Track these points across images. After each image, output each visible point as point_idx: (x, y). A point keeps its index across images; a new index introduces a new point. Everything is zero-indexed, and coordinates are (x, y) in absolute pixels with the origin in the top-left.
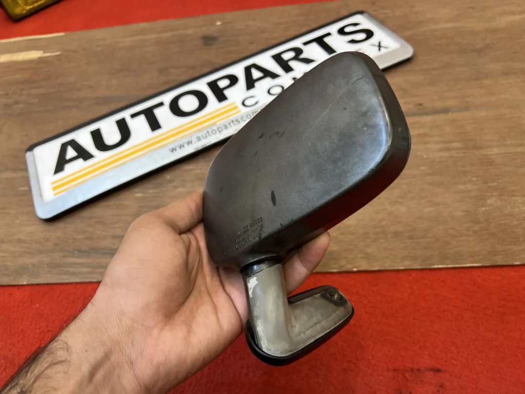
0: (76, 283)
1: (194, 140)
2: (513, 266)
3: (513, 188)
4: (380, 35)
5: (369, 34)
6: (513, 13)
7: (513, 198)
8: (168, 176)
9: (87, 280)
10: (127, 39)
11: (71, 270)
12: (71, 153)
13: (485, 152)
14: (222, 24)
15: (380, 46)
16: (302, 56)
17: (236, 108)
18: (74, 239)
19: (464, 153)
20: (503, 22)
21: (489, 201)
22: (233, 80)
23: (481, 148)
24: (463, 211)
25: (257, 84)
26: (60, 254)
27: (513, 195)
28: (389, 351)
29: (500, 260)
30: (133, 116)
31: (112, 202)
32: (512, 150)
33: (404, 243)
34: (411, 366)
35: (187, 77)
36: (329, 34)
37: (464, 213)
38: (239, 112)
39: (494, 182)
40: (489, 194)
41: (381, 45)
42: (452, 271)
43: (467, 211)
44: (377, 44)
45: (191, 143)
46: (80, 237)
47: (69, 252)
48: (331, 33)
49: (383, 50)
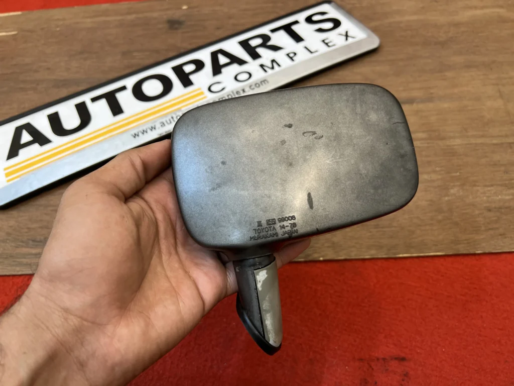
1: (158, 125)
2: (475, 255)
3: (475, 178)
4: (347, 24)
5: (337, 23)
6: (476, 8)
7: (475, 188)
10: (89, 20)
11: (24, 261)
12: (26, 137)
13: (448, 143)
14: (189, 8)
15: (347, 36)
16: (270, 43)
17: (202, 93)
18: (28, 228)
19: (428, 143)
20: (465, 15)
21: (452, 191)
22: (199, 65)
23: (443, 139)
24: (427, 201)
25: (224, 70)
26: (13, 244)
27: (475, 186)
28: (355, 341)
29: (462, 249)
30: (94, 100)
32: (473, 141)
33: (370, 232)
34: (376, 355)
35: (152, 61)
36: (296, 22)
37: (428, 203)
38: (205, 97)
39: (457, 172)
40: (452, 184)
41: (349, 34)
42: (417, 260)
43: (431, 201)
44: (344, 33)
45: (155, 128)
46: (34, 226)
47: (22, 242)
48: (299, 21)
49: (350, 40)
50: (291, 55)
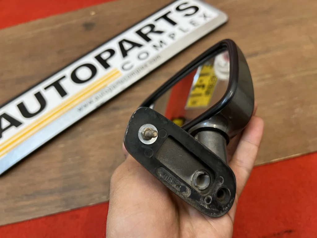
0: (29, 221)
1: (93, 99)
4: (204, 8)
5: (197, 9)
8: (80, 128)
9: (37, 216)
10: (30, 33)
12: (5, 123)
14: (96, 14)
15: (205, 16)
16: (155, 29)
17: (118, 72)
18: (21, 187)
21: (296, 111)
22: (112, 52)
23: (282, 76)
25: (129, 53)
26: (13, 200)
30: (46, 88)
31: (43, 154)
34: (273, 232)
35: (78, 55)
36: (169, 12)
38: (121, 74)
40: (295, 106)
43: (284, 120)
44: (203, 15)
45: (92, 102)
46: (24, 185)
47: (19, 197)
48: (171, 11)
49: (208, 19)
50: (172, 36)
